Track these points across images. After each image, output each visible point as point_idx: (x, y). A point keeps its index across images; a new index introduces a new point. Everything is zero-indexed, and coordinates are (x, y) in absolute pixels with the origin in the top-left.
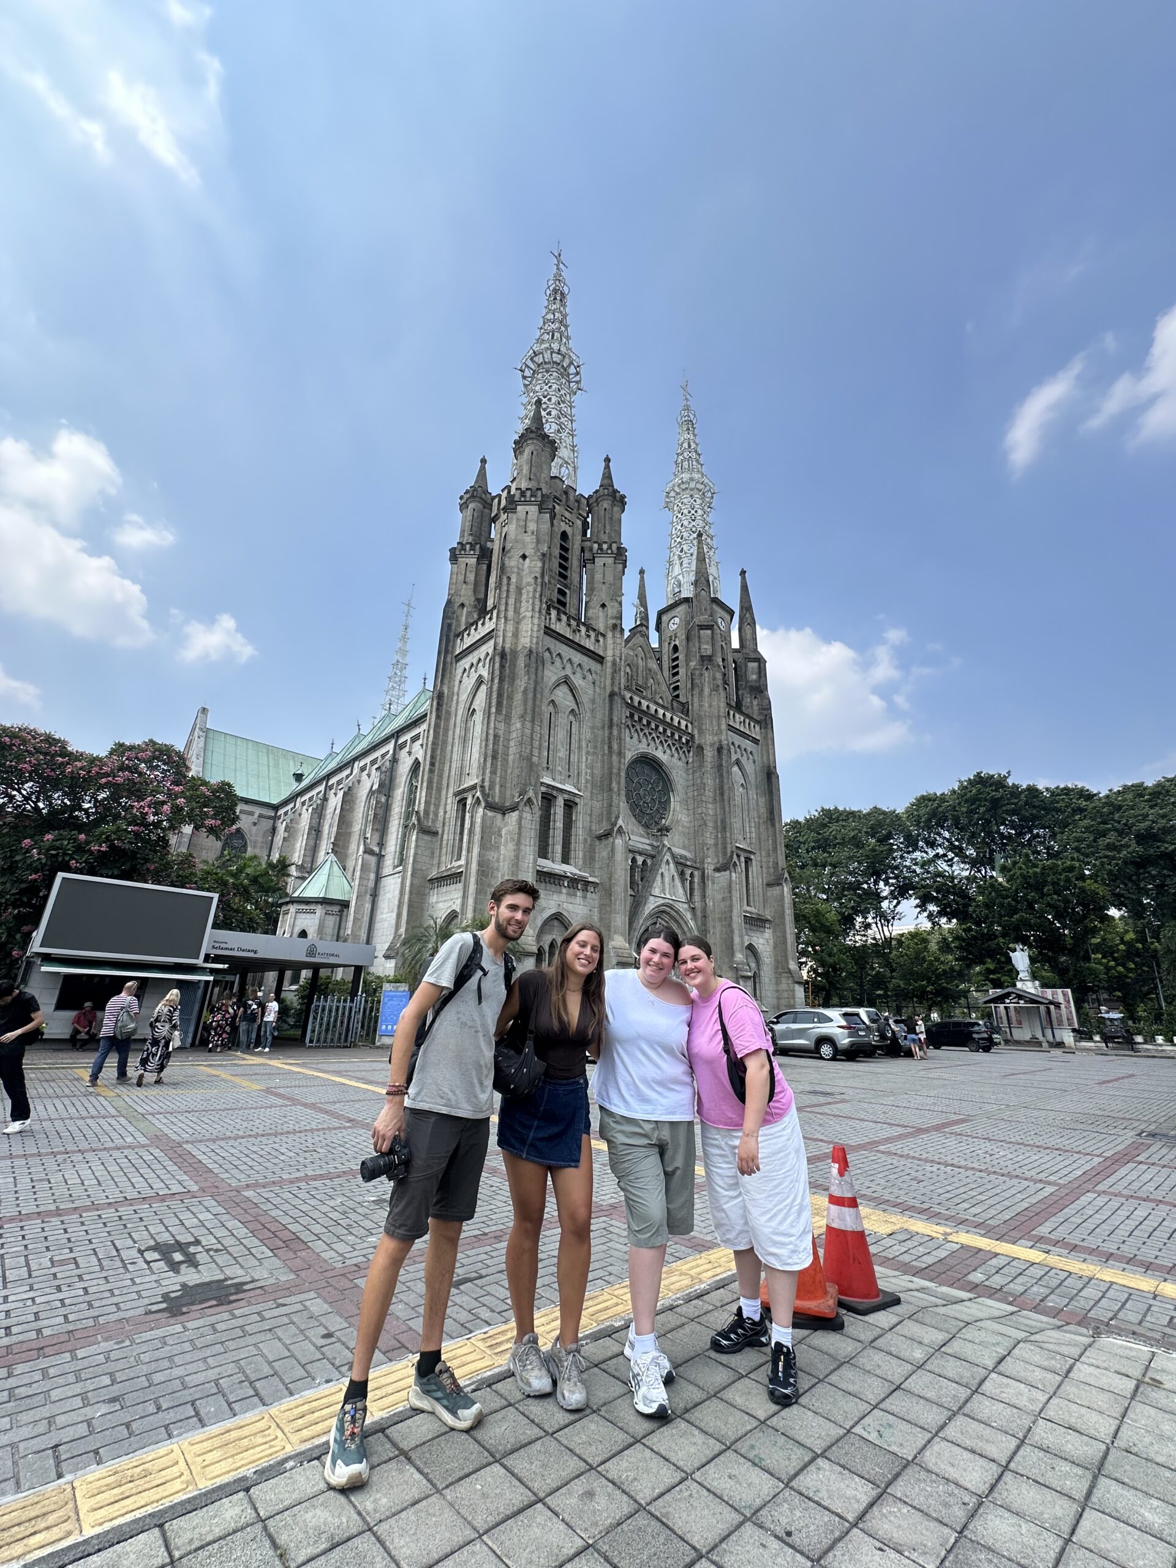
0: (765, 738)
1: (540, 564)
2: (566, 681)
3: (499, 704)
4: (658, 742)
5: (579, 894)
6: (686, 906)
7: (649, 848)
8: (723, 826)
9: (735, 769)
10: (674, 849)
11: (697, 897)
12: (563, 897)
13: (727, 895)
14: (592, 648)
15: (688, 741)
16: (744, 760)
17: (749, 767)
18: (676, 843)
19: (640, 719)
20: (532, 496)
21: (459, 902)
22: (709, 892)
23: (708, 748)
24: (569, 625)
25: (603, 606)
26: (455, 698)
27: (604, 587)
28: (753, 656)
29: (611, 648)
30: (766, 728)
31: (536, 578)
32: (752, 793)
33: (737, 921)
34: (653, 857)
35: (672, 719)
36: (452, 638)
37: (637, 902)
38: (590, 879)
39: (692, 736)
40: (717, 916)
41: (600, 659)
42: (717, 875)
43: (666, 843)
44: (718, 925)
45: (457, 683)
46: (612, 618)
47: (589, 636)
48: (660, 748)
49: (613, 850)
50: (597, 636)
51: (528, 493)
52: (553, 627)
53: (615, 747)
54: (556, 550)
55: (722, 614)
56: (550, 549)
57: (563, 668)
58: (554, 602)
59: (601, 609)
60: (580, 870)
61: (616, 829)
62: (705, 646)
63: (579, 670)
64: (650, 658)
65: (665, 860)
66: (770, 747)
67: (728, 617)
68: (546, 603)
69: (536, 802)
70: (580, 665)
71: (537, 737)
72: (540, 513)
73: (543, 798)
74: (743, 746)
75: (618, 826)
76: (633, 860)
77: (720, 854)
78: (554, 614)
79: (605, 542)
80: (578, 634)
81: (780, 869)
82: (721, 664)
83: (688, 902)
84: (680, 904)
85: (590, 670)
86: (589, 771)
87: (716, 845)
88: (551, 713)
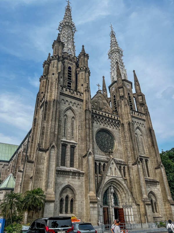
0: (147, 119)
1: (57, 75)
2: (70, 108)
4: (107, 124)
5: (77, 177)
6: (122, 179)
7: (106, 159)
9: (138, 130)
10: (115, 159)
11: (127, 175)
12: (70, 179)
13: (137, 173)
14: (79, 98)
15: (118, 123)
16: (140, 127)
17: (143, 129)
18: (117, 157)
22: (131, 173)
23: (126, 124)
24: (70, 92)
25: (82, 85)
27: (82, 79)
28: (140, 94)
29: (84, 97)
30: (147, 115)
31: (56, 79)
32: (145, 137)
33: (143, 182)
34: (107, 162)
35: (111, 116)
37: (102, 179)
38: (81, 172)
39: (120, 121)
40: (135, 181)
41: (82, 101)
42: (133, 166)
43: (112, 157)
44: (136, 185)
46: (85, 88)
47: (77, 94)
48: (108, 126)
49: (88, 161)
50: (80, 94)
51: (54, 57)
52: (64, 93)
54: (66, 72)
55: (128, 84)
56: (63, 71)
57: (69, 104)
58: (66, 86)
59: (82, 86)
60: (77, 169)
61: (88, 153)
62: (121, 93)
63: (74, 104)
64: (104, 99)
65: (112, 163)
66: (149, 121)
67: (130, 85)
68: (61, 86)
69: (56, 146)
70: (75, 103)
71: (57, 126)
72: (59, 62)
73: (62, 145)
74: (139, 122)
75: (89, 152)
76: (100, 164)
77: (134, 159)
78: (64, 89)
79: (82, 67)
80: (73, 94)
81: (159, 162)
82: (127, 98)
83: (122, 177)
84: (119, 178)
85: (78, 104)
86: (80, 135)
87: (132, 156)
88: (65, 119)
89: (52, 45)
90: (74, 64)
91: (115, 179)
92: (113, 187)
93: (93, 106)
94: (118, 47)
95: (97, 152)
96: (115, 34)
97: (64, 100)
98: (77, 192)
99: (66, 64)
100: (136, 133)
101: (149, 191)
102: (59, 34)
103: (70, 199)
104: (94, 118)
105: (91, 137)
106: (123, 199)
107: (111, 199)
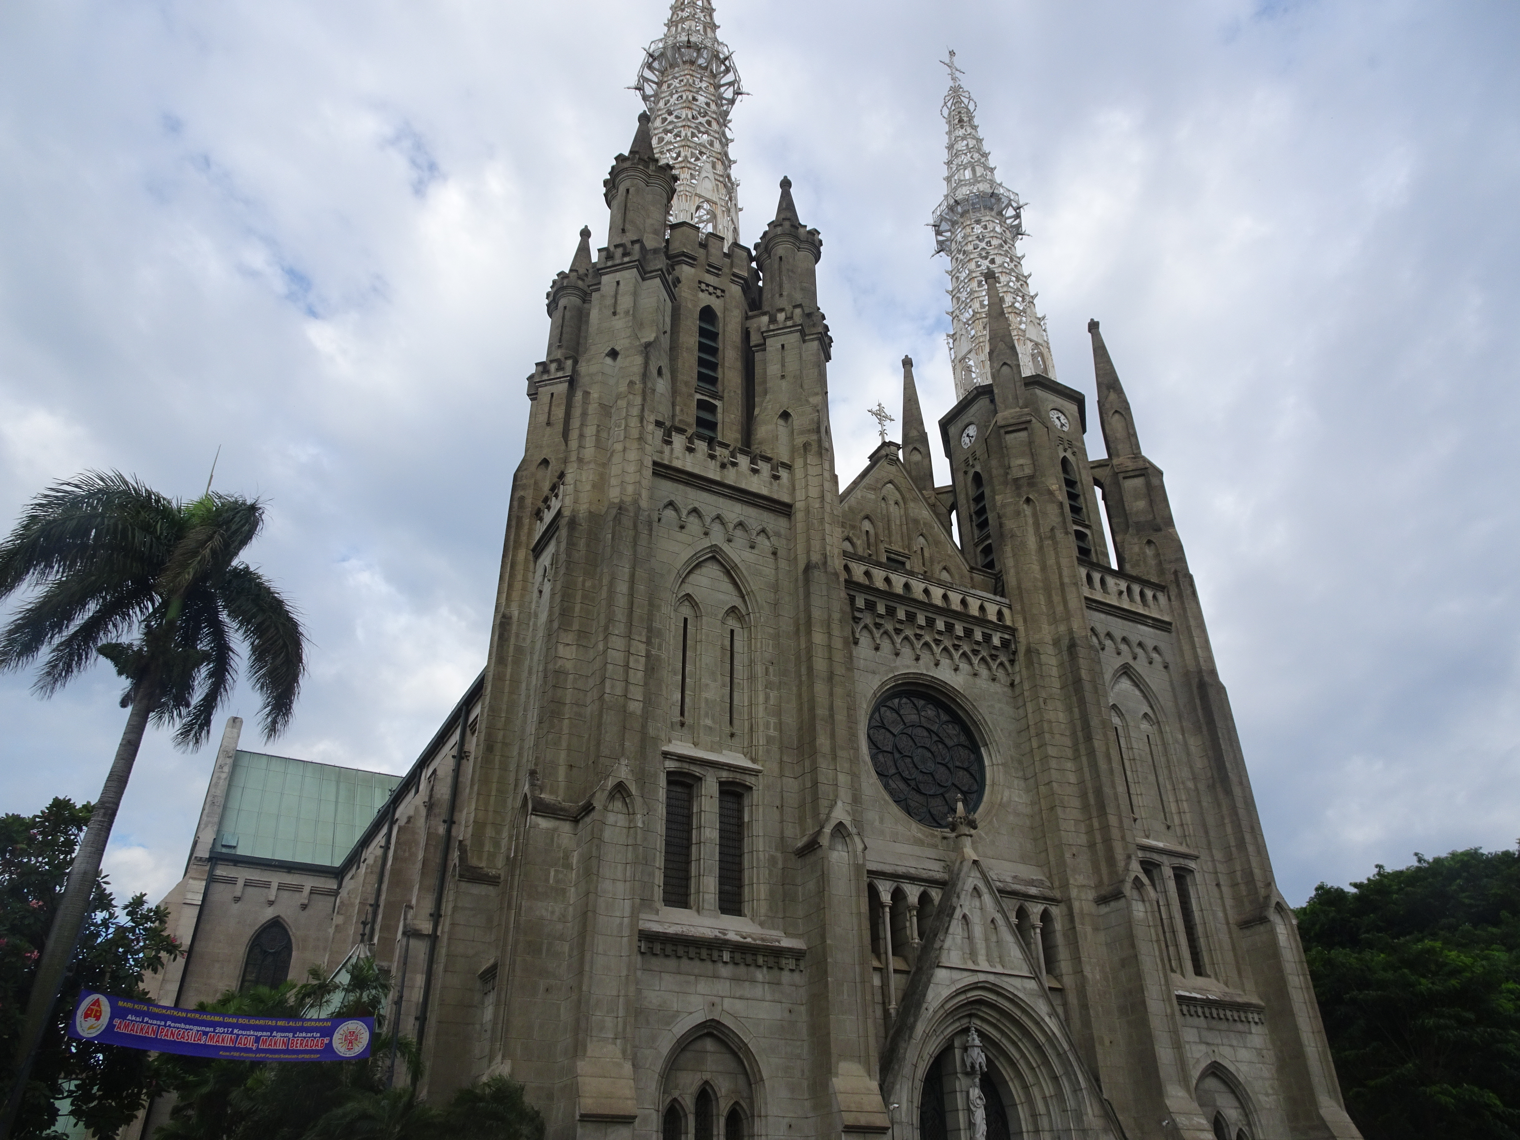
0: (1182, 617)
1: (639, 360)
2: (715, 556)
4: (937, 650)
5: (761, 977)
6: (1032, 985)
7: (935, 866)
9: (1125, 684)
10: (986, 862)
11: (1065, 965)
12: (723, 986)
14: (765, 492)
15: (1005, 644)
16: (1140, 666)
17: (1156, 679)
18: (999, 854)
19: (890, 611)
20: (623, 255)
22: (1088, 948)
23: (1050, 650)
24: (712, 457)
25: (785, 415)
28: (1130, 465)
29: (801, 486)
30: (1180, 597)
31: (632, 383)
32: (1173, 732)
33: (1162, 1009)
34: (942, 884)
35: (964, 602)
37: (912, 986)
38: (785, 944)
39: (1013, 631)
41: (784, 509)
42: (1104, 909)
43: (969, 851)
45: (537, 595)
46: (802, 433)
47: (756, 472)
48: (945, 662)
49: (827, 878)
50: (774, 469)
52: (678, 464)
53: (820, 664)
54: (690, 339)
55: (1060, 402)
56: (668, 335)
57: (706, 534)
58: (688, 425)
59: (781, 422)
60: (762, 924)
61: (827, 830)
62: (1021, 461)
63: (739, 533)
64: (914, 500)
65: (969, 887)
66: (1195, 633)
67: (1073, 408)
68: (659, 424)
69: (633, 789)
70: (741, 524)
71: (638, 664)
72: (644, 279)
73: (669, 783)
74: (1134, 639)
75: (833, 823)
76: (898, 895)
77: (1103, 865)
78: (679, 441)
79: (782, 310)
80: (733, 470)
81: (1260, 885)
82: (1054, 487)
83: (1036, 978)
84: (1017, 982)
85: (763, 531)
86: (773, 720)
87: (1092, 845)
88: (686, 620)
89: (606, 183)
90: (736, 290)
91: (993, 989)
92: (981, 1034)
93: (848, 539)
94: (992, 182)
95: (882, 821)
96: (971, 107)
97: (676, 510)
98: (768, 1068)
99: (685, 292)
100: (1114, 707)
101: (1203, 1065)
102: (644, 119)
103: (724, 1107)
104: (857, 614)
105: (841, 732)
106: (1041, 1108)
107: (970, 1112)
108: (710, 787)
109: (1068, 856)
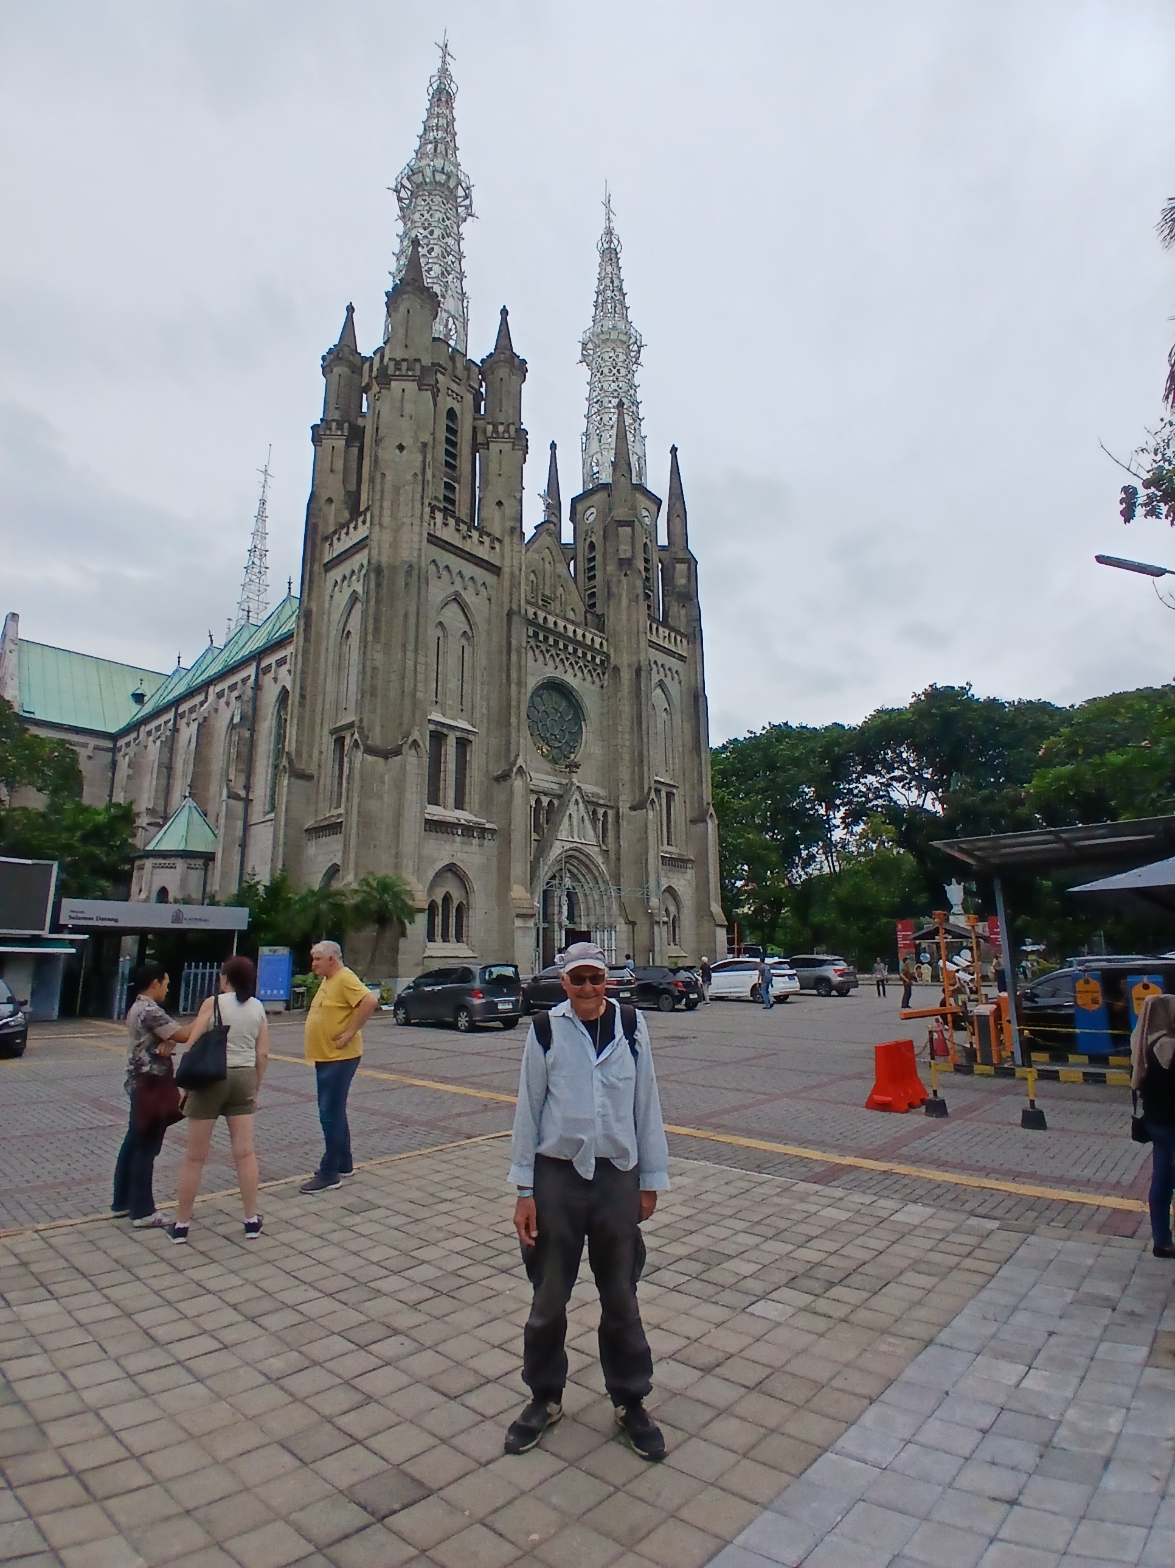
0: (694, 654)
1: (420, 458)
2: (457, 599)
3: (377, 629)
4: (567, 664)
5: (475, 842)
6: (597, 849)
7: (555, 786)
8: (640, 760)
9: (659, 691)
10: (582, 786)
11: (611, 839)
12: (457, 846)
13: (644, 835)
14: (486, 558)
15: (602, 662)
16: (668, 681)
17: (673, 687)
18: (587, 781)
19: (546, 638)
20: (408, 370)
21: (340, 854)
22: (624, 833)
23: (627, 669)
24: (458, 530)
25: (500, 504)
26: (326, 617)
27: (500, 479)
28: (681, 555)
29: (508, 557)
30: (694, 643)
31: (416, 475)
32: (677, 718)
33: (654, 862)
34: (560, 797)
35: (584, 636)
36: (318, 541)
37: (542, 848)
38: (487, 826)
39: (608, 656)
40: (632, 859)
41: (496, 570)
42: (634, 813)
43: (575, 781)
44: (633, 868)
45: (328, 598)
46: (511, 520)
47: (482, 543)
48: (570, 670)
49: (511, 793)
50: (492, 542)
51: (404, 365)
52: (438, 534)
53: (514, 675)
54: (442, 434)
55: (647, 503)
56: (433, 435)
57: (453, 583)
58: (439, 501)
59: (497, 507)
60: (476, 816)
61: (515, 770)
62: (626, 548)
63: (471, 584)
64: (560, 561)
65: (573, 799)
66: (698, 664)
67: (654, 508)
68: (429, 505)
69: (421, 743)
70: (472, 578)
72: (420, 391)
73: (432, 738)
74: (668, 666)
75: (517, 766)
76: (539, 802)
77: (637, 791)
78: (438, 516)
79: (502, 423)
80: (469, 541)
81: (705, 804)
82: (639, 565)
83: (598, 845)
84: (589, 847)
85: (484, 583)
86: (485, 703)
87: (632, 780)
88: (439, 638)
90: (469, 398)
91: (579, 850)
92: (569, 871)
94: (625, 319)
95: (532, 760)
97: (437, 566)
98: (477, 886)
99: (440, 397)
100: (653, 705)
101: (665, 887)
103: (455, 903)
104: (529, 640)
106: (591, 905)
107: (560, 906)
108: (451, 740)
109: (620, 784)
